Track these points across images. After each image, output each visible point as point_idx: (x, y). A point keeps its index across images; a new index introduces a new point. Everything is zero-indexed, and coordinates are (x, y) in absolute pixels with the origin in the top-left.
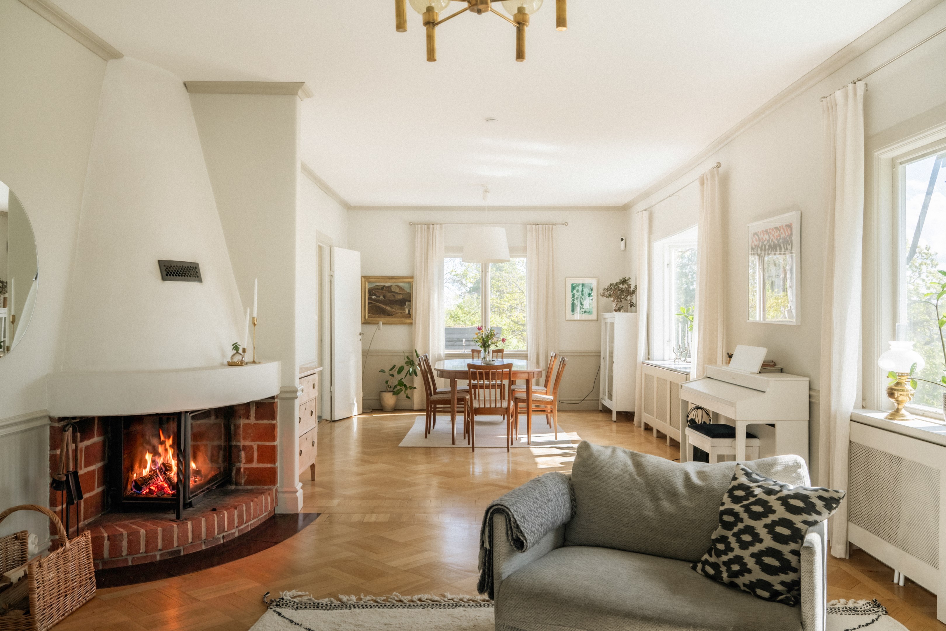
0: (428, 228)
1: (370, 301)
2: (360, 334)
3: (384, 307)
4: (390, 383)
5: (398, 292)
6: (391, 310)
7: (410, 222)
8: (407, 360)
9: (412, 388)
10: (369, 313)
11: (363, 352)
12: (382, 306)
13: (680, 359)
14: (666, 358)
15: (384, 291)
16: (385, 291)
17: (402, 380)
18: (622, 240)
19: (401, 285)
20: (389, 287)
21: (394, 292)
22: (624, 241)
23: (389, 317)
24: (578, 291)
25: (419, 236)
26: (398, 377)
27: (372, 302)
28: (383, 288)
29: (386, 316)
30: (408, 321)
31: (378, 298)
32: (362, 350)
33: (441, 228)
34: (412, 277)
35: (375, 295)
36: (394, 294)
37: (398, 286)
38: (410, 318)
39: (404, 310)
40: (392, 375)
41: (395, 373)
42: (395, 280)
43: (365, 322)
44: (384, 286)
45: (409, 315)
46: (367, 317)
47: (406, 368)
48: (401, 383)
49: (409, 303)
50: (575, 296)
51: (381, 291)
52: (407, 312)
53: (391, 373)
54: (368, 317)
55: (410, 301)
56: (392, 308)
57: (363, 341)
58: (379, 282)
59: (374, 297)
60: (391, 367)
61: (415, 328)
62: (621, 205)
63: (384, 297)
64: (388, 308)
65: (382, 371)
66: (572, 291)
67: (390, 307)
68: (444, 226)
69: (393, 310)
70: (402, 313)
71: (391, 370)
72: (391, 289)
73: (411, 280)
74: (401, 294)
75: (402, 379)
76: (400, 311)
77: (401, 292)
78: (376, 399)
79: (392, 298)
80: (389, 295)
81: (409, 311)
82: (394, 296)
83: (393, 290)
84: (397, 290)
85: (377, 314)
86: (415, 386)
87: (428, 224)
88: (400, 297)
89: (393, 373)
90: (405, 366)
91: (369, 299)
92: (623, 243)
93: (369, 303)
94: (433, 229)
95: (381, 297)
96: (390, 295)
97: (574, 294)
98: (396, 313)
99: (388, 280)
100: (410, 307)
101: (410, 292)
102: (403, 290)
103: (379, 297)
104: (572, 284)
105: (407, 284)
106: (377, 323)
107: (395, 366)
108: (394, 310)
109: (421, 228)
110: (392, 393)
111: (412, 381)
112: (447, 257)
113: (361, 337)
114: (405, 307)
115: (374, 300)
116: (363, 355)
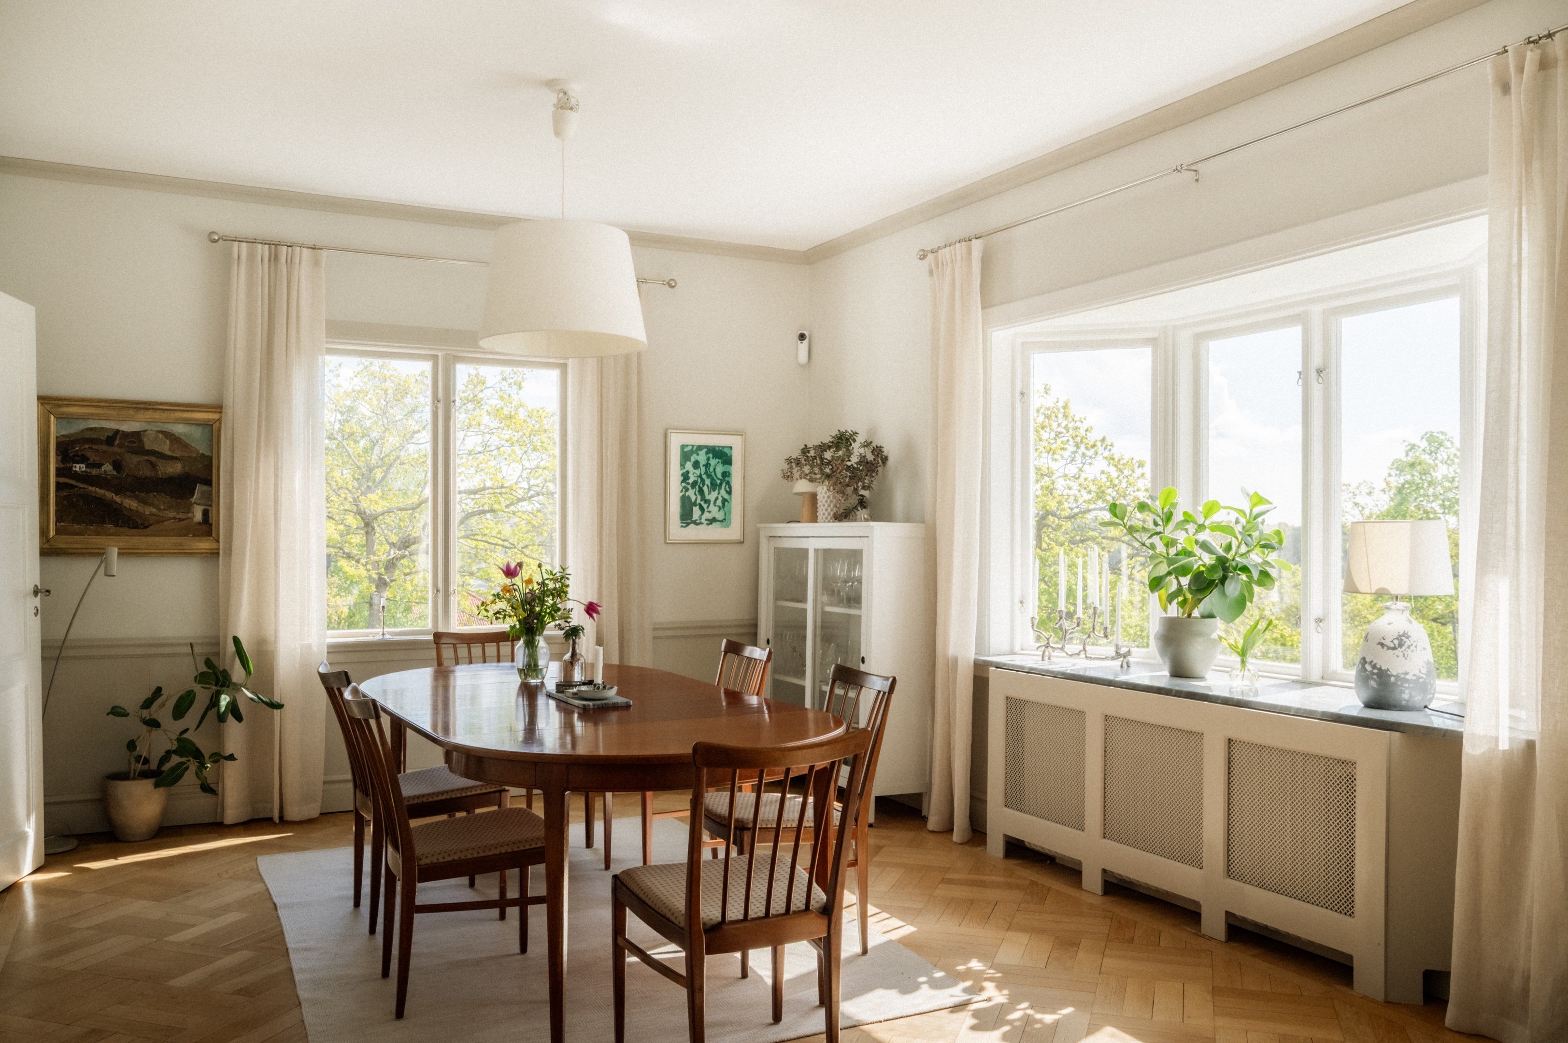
0: (274, 258)
1: (62, 480)
2: (36, 593)
3: (118, 499)
4: (142, 749)
5: (168, 453)
6: (141, 509)
7: (213, 233)
8: (203, 668)
9: (218, 757)
10: (58, 519)
11: (46, 646)
12: (109, 495)
13: (1062, 649)
14: (1017, 648)
15: (116, 449)
16: (120, 446)
17: (185, 736)
18: (802, 337)
19: (179, 429)
20: (137, 436)
21: (153, 453)
22: (806, 342)
23: (134, 531)
24: (696, 465)
25: (240, 277)
26: (172, 728)
27: (74, 482)
28: (113, 437)
29: (121, 530)
30: (204, 545)
31: (94, 472)
32: (43, 641)
33: (316, 263)
34: (218, 408)
35: (83, 459)
36: (153, 459)
37: (168, 435)
38: (209, 534)
39: (189, 509)
40: (153, 724)
41: (163, 712)
42: (157, 415)
43: (48, 551)
44: (118, 431)
45: (204, 527)
46: (52, 533)
47: (202, 696)
48: (186, 748)
49: (205, 488)
50: (688, 478)
51: (104, 447)
52: (198, 516)
53: (145, 713)
54: (58, 532)
55: (208, 482)
56: (145, 502)
57: (45, 614)
58: (98, 417)
59: (79, 468)
60: (148, 694)
61: (228, 565)
62: (803, 248)
63: (117, 466)
64: (130, 503)
65: (117, 712)
66: (682, 465)
67: (136, 498)
68: (324, 253)
69: (148, 510)
70: (180, 520)
71: (147, 704)
72: (141, 441)
73: (216, 416)
74: (177, 458)
75: (186, 730)
76: (172, 514)
77: (178, 454)
78: (92, 801)
79: (147, 472)
80: (132, 461)
81: (206, 513)
82: (153, 466)
83: (148, 446)
84: (165, 448)
85: (92, 523)
86: (229, 749)
87: (274, 245)
88: (175, 469)
89: (155, 716)
90: (197, 688)
91: (59, 472)
92: (804, 346)
93: (59, 486)
94: (290, 262)
95: (107, 467)
96: (139, 463)
97: (688, 472)
98: (160, 521)
99: (132, 412)
100: (210, 502)
101: (207, 453)
102: (186, 446)
103: (99, 466)
104: (683, 447)
105: (200, 429)
106: (99, 553)
107: (158, 691)
108: (154, 510)
109: (251, 256)
110: (152, 781)
111: (219, 737)
112: (330, 351)
113: (37, 602)
114: (193, 500)
115: (77, 476)
116: (44, 659)
